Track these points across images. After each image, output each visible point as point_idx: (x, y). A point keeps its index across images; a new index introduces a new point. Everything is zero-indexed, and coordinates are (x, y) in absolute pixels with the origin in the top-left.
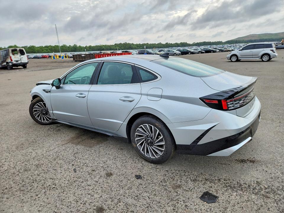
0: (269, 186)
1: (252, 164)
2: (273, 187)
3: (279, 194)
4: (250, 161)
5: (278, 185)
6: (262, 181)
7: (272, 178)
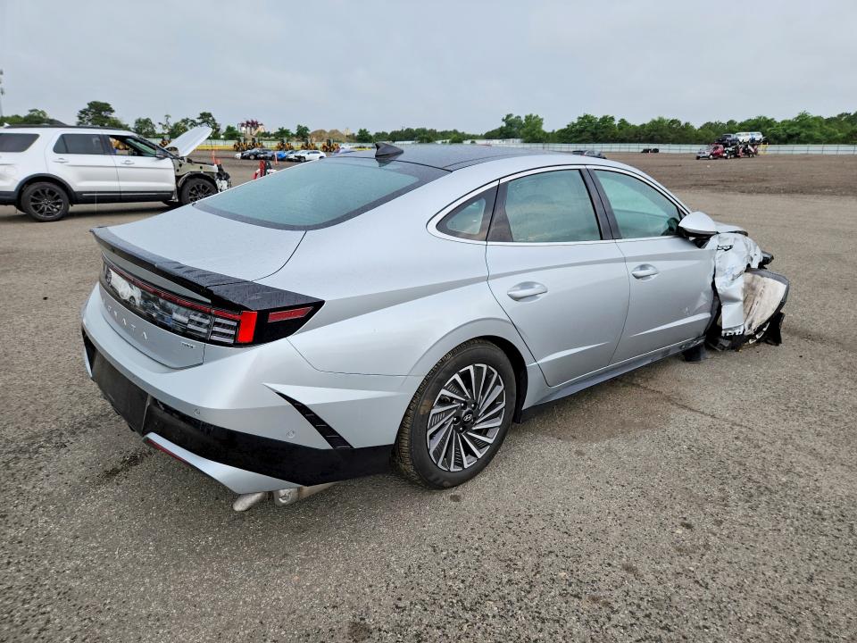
0: (37, 453)
1: (109, 468)
2: (27, 455)
3: (10, 452)
4: (118, 472)
5: (21, 465)
6: (57, 452)
7: (40, 469)
